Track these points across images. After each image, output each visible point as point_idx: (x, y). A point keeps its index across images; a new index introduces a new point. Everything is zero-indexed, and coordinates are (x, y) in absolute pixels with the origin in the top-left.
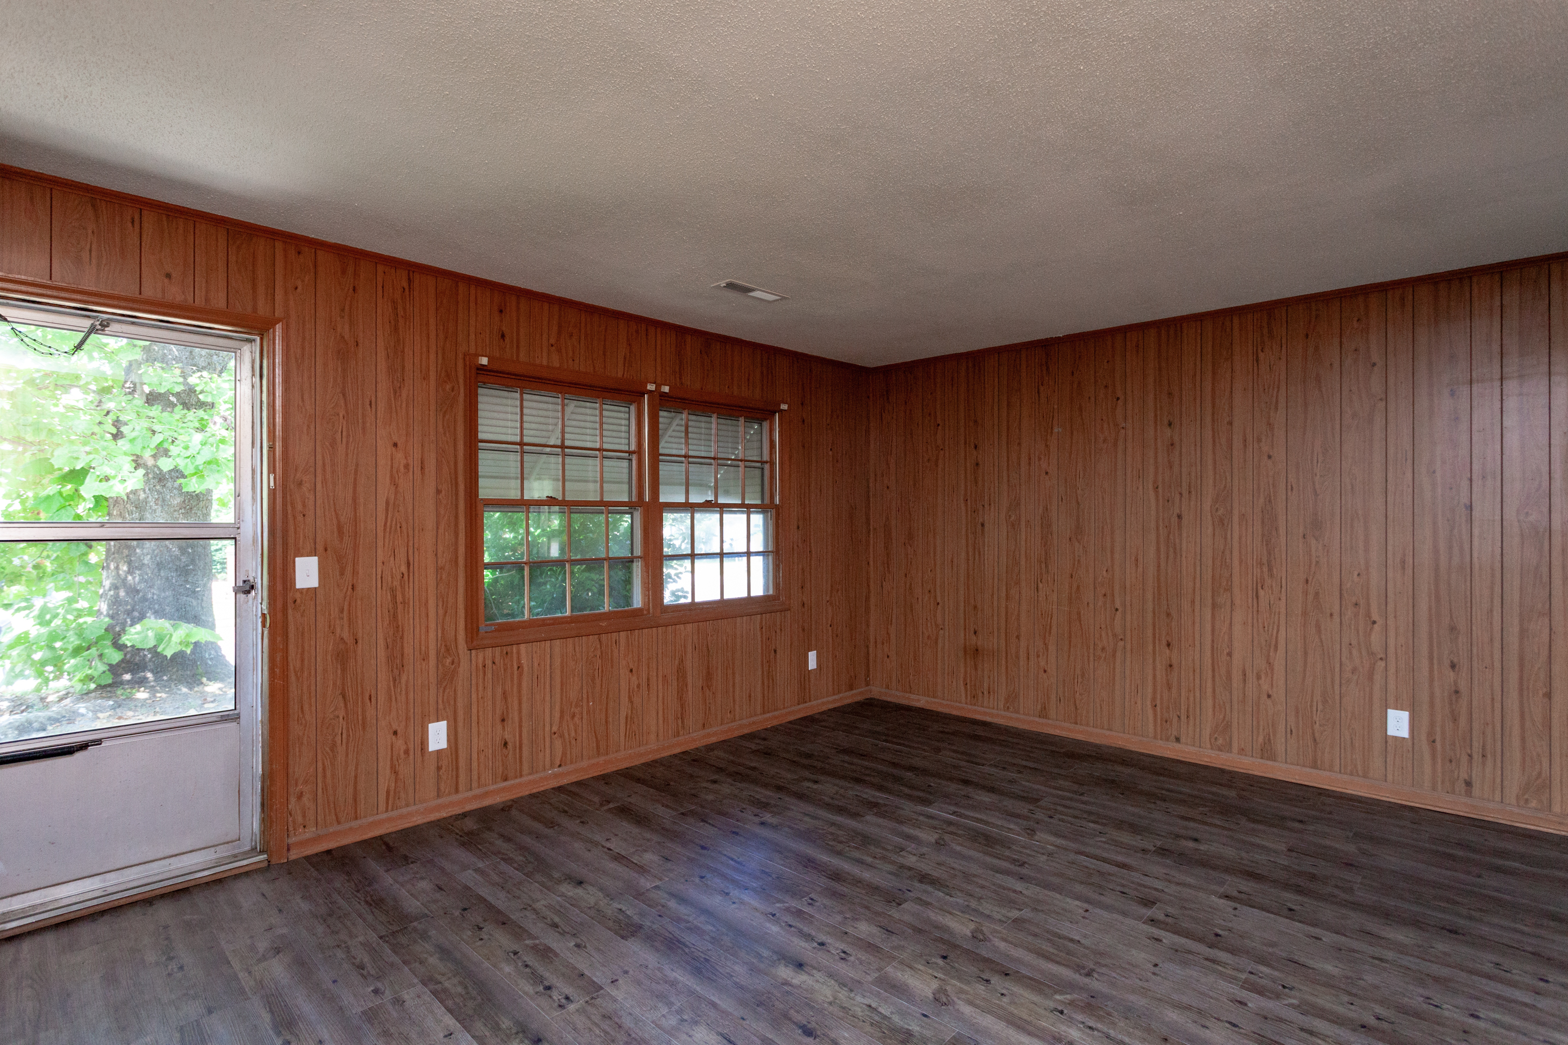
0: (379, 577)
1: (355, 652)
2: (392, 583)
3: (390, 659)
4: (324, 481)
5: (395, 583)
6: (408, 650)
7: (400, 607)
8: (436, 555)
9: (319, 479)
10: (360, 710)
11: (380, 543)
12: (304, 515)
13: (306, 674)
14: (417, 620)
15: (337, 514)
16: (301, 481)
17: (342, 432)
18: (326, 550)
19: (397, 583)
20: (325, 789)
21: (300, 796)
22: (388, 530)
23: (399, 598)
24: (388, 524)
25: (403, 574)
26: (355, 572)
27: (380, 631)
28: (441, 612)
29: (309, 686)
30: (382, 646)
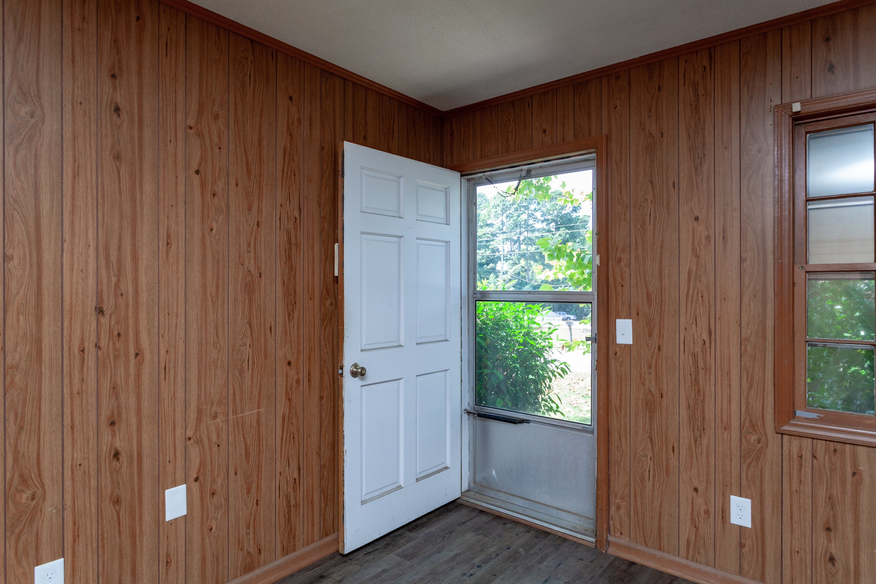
0: (682, 341)
1: (660, 404)
2: (694, 348)
3: (692, 419)
4: (637, 258)
5: (696, 349)
6: (710, 415)
7: (702, 373)
8: (740, 325)
9: (633, 256)
10: (664, 456)
11: (683, 311)
12: (622, 286)
13: (623, 413)
14: (719, 390)
15: (646, 285)
16: (620, 258)
17: (650, 215)
18: (638, 314)
19: (698, 349)
20: (636, 512)
21: (618, 508)
22: (690, 298)
23: (701, 364)
24: (691, 293)
25: (704, 341)
26: (660, 335)
27: (682, 390)
28: (745, 385)
29: (625, 424)
30: (684, 405)
